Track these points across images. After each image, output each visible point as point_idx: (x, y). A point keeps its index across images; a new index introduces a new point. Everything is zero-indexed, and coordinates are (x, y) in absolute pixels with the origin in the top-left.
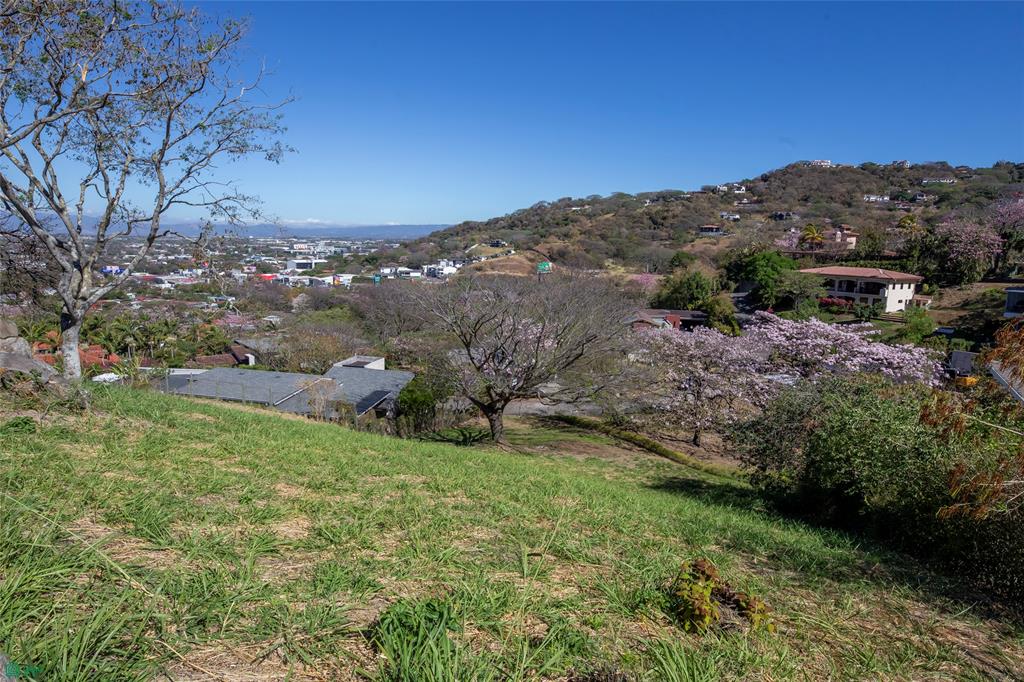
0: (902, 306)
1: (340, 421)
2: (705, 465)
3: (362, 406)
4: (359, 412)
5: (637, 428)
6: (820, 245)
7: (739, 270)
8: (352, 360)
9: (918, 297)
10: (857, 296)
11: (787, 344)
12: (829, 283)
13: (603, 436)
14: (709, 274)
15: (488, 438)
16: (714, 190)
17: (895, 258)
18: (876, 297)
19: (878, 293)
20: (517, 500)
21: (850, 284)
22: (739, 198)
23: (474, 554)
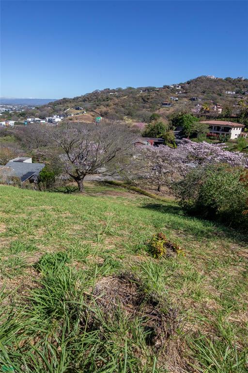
0: (236, 137)
1: (14, 185)
2: (162, 198)
3: (24, 178)
4: (22, 181)
5: (137, 185)
6: (208, 112)
7: (177, 122)
8: (18, 159)
9: (243, 133)
10: (220, 132)
11: (194, 151)
12: (211, 127)
13: (123, 188)
14: (165, 123)
15: (78, 190)
16: (168, 87)
17: (235, 118)
18: (227, 133)
19: (228, 132)
20: (90, 214)
21: (218, 128)
22: (178, 91)
23: (74, 235)
